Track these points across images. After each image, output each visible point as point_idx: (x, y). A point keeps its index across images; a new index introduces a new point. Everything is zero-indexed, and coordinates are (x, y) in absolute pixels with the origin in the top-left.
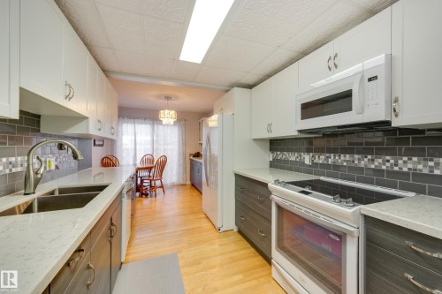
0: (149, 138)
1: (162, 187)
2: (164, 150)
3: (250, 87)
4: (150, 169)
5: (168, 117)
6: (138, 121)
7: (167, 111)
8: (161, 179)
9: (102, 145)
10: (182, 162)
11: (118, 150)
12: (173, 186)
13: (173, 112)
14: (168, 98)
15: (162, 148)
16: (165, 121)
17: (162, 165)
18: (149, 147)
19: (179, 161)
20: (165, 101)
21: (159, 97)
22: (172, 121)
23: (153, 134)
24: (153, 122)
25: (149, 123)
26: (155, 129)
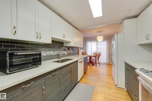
0: (96, 47)
1: (99, 63)
2: (101, 50)
3: (136, 16)
4: (95, 56)
5: (100, 39)
6: (93, 41)
7: (99, 37)
8: (98, 60)
9: (83, 49)
10: (108, 55)
11: (87, 50)
12: (104, 64)
13: (102, 37)
14: (100, 32)
15: (100, 50)
16: (99, 40)
17: (99, 55)
18: (96, 49)
19: (107, 55)
20: (99, 33)
21: (97, 32)
22: (101, 40)
23: (97, 45)
24: (97, 41)
25: (96, 42)
26: (98, 43)
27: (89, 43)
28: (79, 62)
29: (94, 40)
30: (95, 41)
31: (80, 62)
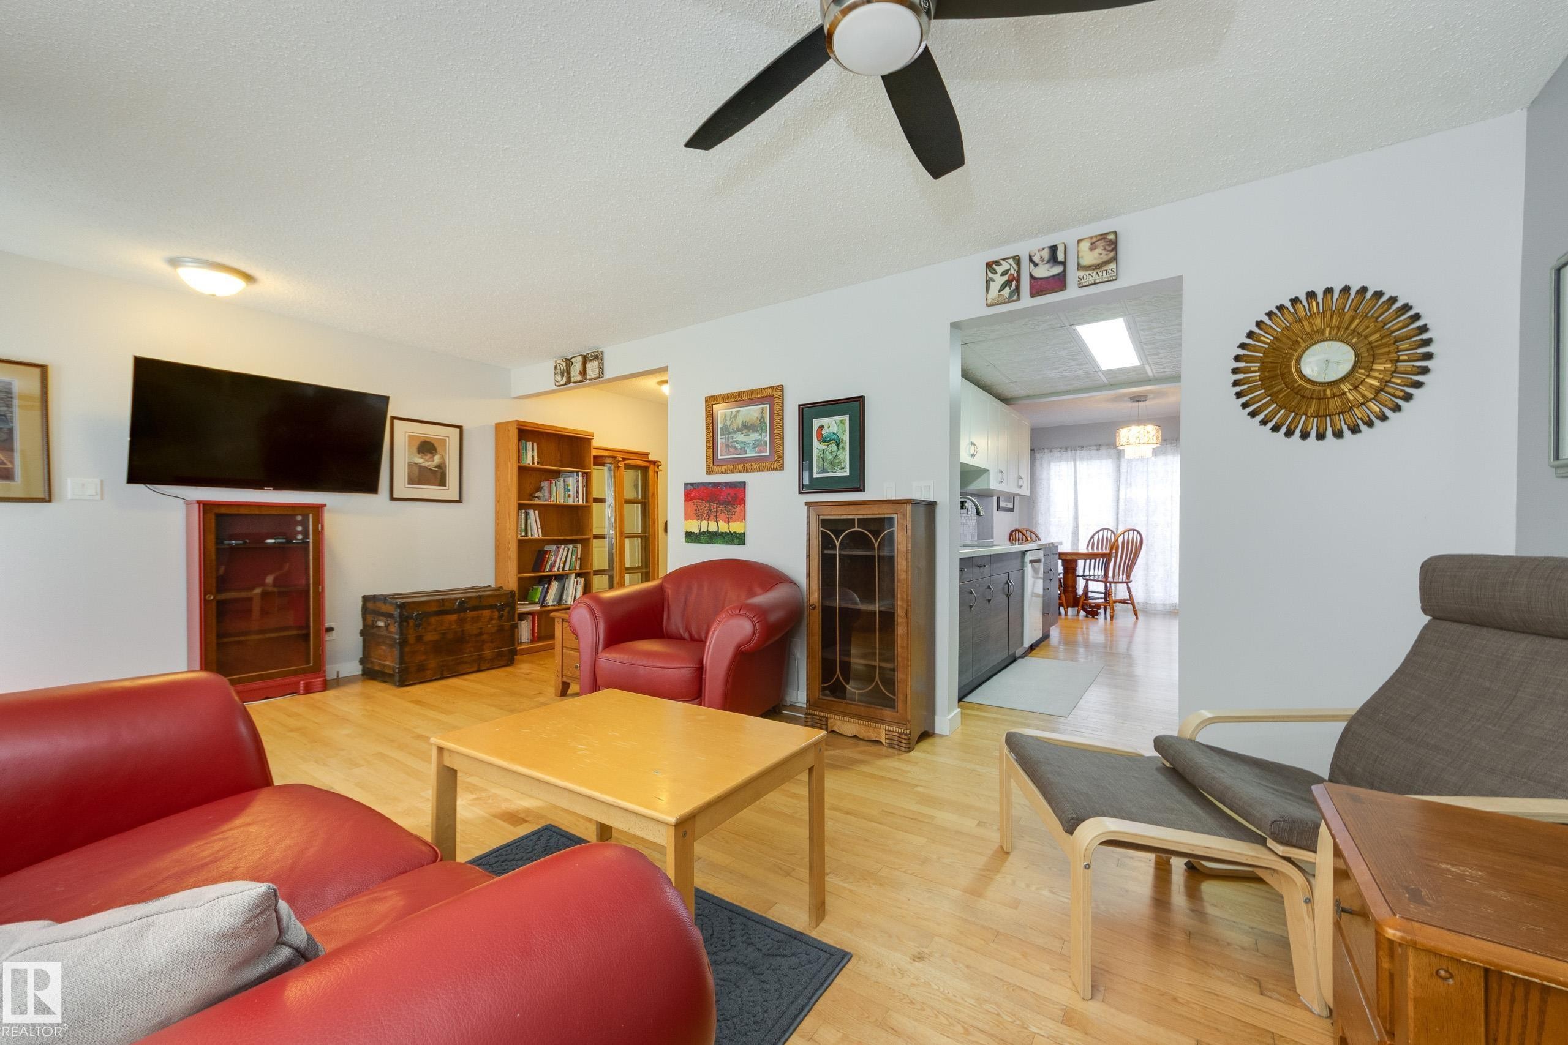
1: (1130, 601)
4: (1107, 557)
5: (1138, 440)
6: (1084, 452)
7: (1135, 429)
8: (1128, 583)
9: (1012, 510)
11: (1041, 519)
13: (1151, 428)
14: (1137, 399)
15: (1142, 511)
16: (1129, 452)
17: (1134, 550)
18: (1109, 512)
20: (1133, 408)
21: (1120, 400)
22: (1147, 450)
23: (1118, 481)
24: (1120, 454)
25: (1110, 457)
26: (1123, 469)
27: (1053, 465)
28: (1029, 557)
29: (1099, 447)
30: (1103, 451)
31: (1032, 562)
